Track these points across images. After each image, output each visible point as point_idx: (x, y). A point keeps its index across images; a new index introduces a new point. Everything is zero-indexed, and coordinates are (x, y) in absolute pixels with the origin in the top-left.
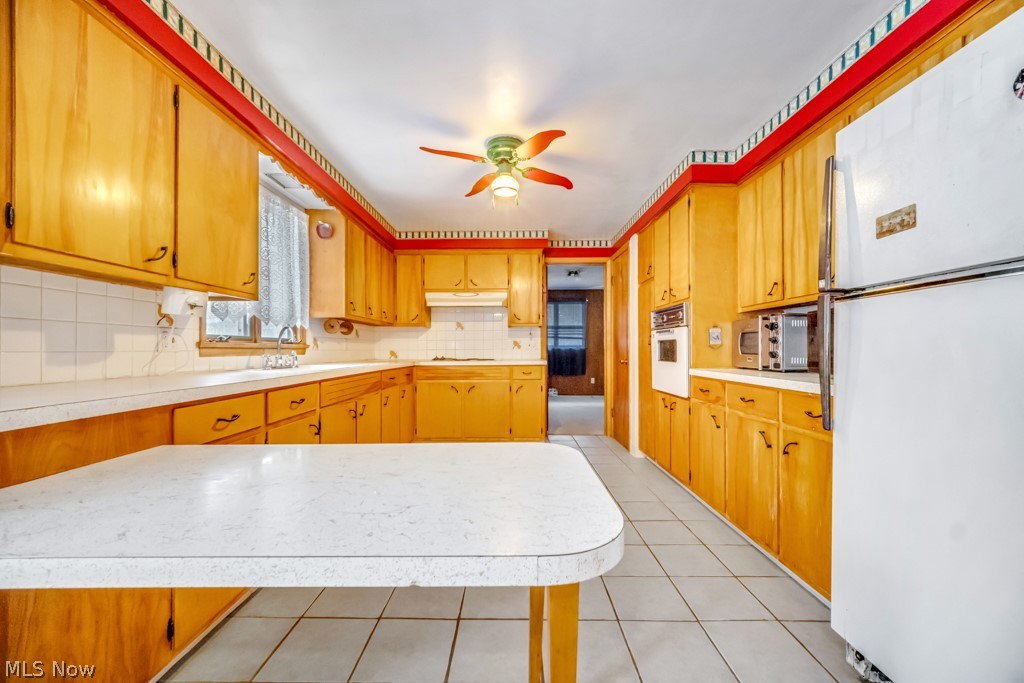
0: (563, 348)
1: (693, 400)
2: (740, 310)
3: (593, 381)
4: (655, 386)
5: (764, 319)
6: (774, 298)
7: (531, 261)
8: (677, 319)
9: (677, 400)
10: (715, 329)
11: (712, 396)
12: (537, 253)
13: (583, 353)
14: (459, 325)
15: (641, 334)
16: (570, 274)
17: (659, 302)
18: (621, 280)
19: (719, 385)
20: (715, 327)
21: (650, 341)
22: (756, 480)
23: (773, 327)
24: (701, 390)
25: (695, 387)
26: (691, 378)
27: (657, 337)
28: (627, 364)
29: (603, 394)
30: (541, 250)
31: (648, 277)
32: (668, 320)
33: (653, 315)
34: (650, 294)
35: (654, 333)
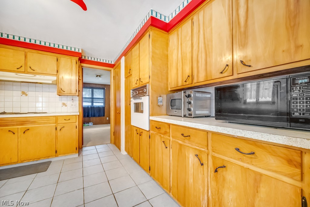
0: (95, 106)
1: (151, 132)
2: (169, 89)
3: (108, 118)
4: (132, 124)
5: (184, 92)
6: (187, 83)
7: (72, 62)
8: (143, 92)
9: (143, 131)
10: (160, 98)
11: (163, 131)
12: (75, 59)
13: (104, 108)
14: (24, 93)
15: (126, 100)
16: (97, 76)
17: (134, 85)
18: (117, 77)
19: (167, 126)
20: (160, 96)
21: (130, 103)
22: (191, 181)
23: (189, 96)
24: (156, 127)
25: (152, 126)
26: (150, 121)
27: (133, 101)
28: (120, 113)
29: (110, 124)
30: (78, 58)
31: (129, 74)
32: (139, 93)
33: (131, 91)
34: (130, 82)
35: (132, 99)
